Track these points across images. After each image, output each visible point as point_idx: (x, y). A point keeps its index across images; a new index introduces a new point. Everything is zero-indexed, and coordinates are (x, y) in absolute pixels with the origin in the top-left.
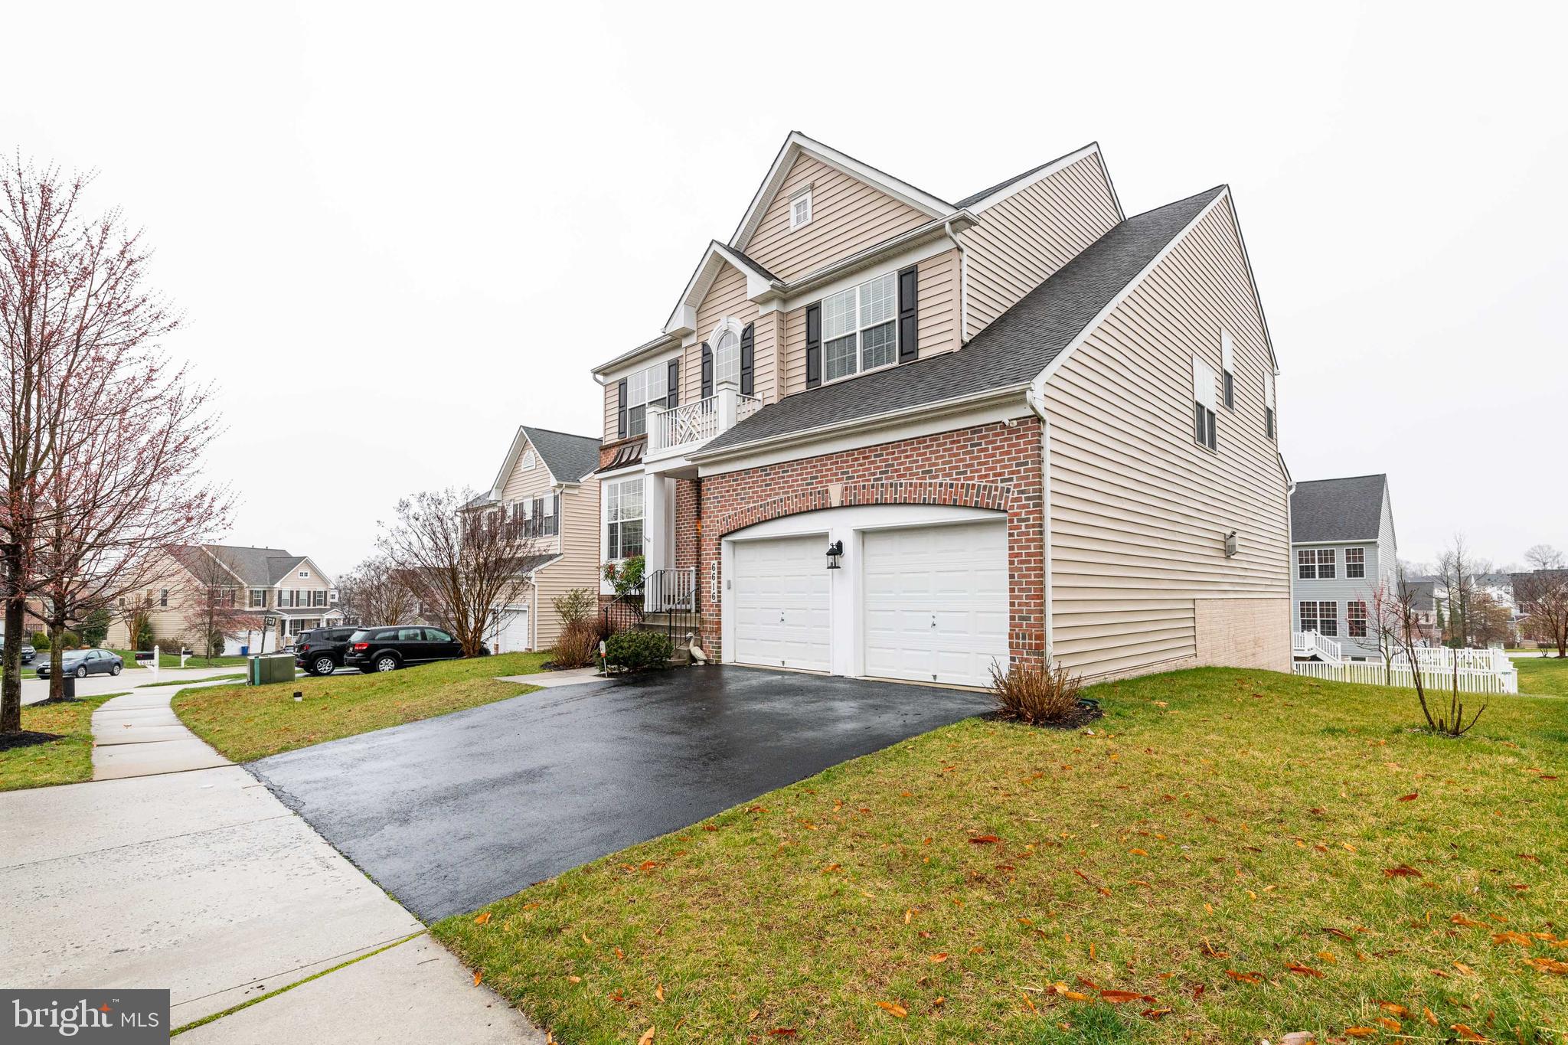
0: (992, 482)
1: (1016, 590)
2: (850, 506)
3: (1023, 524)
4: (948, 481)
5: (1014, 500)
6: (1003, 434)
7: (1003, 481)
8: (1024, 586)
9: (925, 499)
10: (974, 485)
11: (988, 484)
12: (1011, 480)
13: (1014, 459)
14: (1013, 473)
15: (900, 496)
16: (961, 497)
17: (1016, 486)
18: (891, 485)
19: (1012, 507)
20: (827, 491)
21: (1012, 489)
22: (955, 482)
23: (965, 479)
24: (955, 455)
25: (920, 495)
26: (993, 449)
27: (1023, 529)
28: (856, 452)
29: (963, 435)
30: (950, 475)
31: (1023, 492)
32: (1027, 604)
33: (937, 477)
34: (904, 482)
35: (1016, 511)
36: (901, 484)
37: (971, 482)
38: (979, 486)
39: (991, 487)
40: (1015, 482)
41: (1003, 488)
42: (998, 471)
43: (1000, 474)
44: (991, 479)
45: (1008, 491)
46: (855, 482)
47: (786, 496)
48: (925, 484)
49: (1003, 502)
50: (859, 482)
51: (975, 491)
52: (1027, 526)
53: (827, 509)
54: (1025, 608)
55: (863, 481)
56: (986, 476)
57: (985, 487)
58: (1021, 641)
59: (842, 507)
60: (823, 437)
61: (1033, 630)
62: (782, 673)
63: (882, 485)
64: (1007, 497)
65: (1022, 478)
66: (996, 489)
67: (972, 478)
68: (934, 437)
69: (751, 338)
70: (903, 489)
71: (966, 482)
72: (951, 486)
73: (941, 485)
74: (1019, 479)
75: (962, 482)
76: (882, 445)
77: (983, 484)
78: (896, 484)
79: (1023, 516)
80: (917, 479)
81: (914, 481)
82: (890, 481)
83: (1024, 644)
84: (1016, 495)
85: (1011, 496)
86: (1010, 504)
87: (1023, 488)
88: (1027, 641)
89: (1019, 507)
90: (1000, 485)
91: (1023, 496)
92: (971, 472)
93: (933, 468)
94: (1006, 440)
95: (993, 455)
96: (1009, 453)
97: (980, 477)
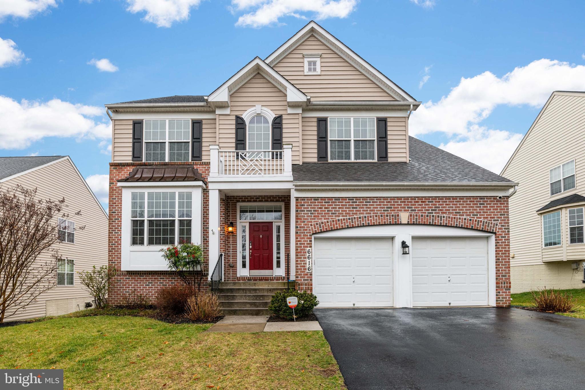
0: (490, 220)
1: (500, 265)
2: (413, 224)
3: (503, 239)
4: (469, 217)
5: (499, 229)
6: (494, 201)
7: (494, 220)
8: (504, 263)
9: (457, 224)
10: (481, 221)
11: (488, 221)
12: (498, 220)
13: (499, 212)
14: (499, 218)
15: (444, 222)
16: (475, 225)
17: (500, 223)
18: (438, 216)
19: (498, 232)
20: (398, 215)
21: (498, 224)
22: (472, 219)
23: (477, 218)
24: (472, 207)
25: (454, 223)
26: (490, 207)
27: (503, 241)
28: (417, 198)
29: (476, 199)
30: (470, 215)
31: (503, 226)
32: (505, 270)
33: (463, 215)
34: (445, 216)
35: (500, 233)
36: (444, 217)
37: (480, 220)
38: (484, 222)
39: (489, 223)
40: (500, 221)
41: (494, 224)
42: (492, 216)
43: (493, 218)
44: (489, 219)
45: (497, 225)
46: (416, 213)
47: (369, 215)
48: (457, 218)
49: (494, 229)
50: (419, 213)
51: (482, 223)
52: (505, 240)
53: (398, 224)
54: (504, 272)
55: (421, 213)
56: (487, 218)
57: (486, 222)
58: (503, 285)
59: (408, 224)
60: (405, 188)
61: (508, 280)
62: (354, 309)
63: (433, 216)
64: (496, 227)
65: (503, 220)
66: (492, 223)
67: (480, 218)
68: (462, 198)
69: (280, 123)
70: (445, 219)
71: (477, 219)
72: (470, 220)
73: (465, 219)
74: (501, 220)
75: (476, 219)
76: (433, 197)
77: (486, 221)
78: (441, 217)
79: (503, 235)
80: (452, 215)
81: (451, 216)
82: (438, 215)
83: (504, 286)
84: (500, 227)
85: (498, 227)
86: (497, 230)
87: (503, 224)
88: (506, 285)
89: (501, 232)
90: (493, 222)
91: (503, 227)
92: (480, 215)
93: (461, 211)
94: (495, 204)
95: (490, 210)
96: (497, 209)
97: (484, 218)
